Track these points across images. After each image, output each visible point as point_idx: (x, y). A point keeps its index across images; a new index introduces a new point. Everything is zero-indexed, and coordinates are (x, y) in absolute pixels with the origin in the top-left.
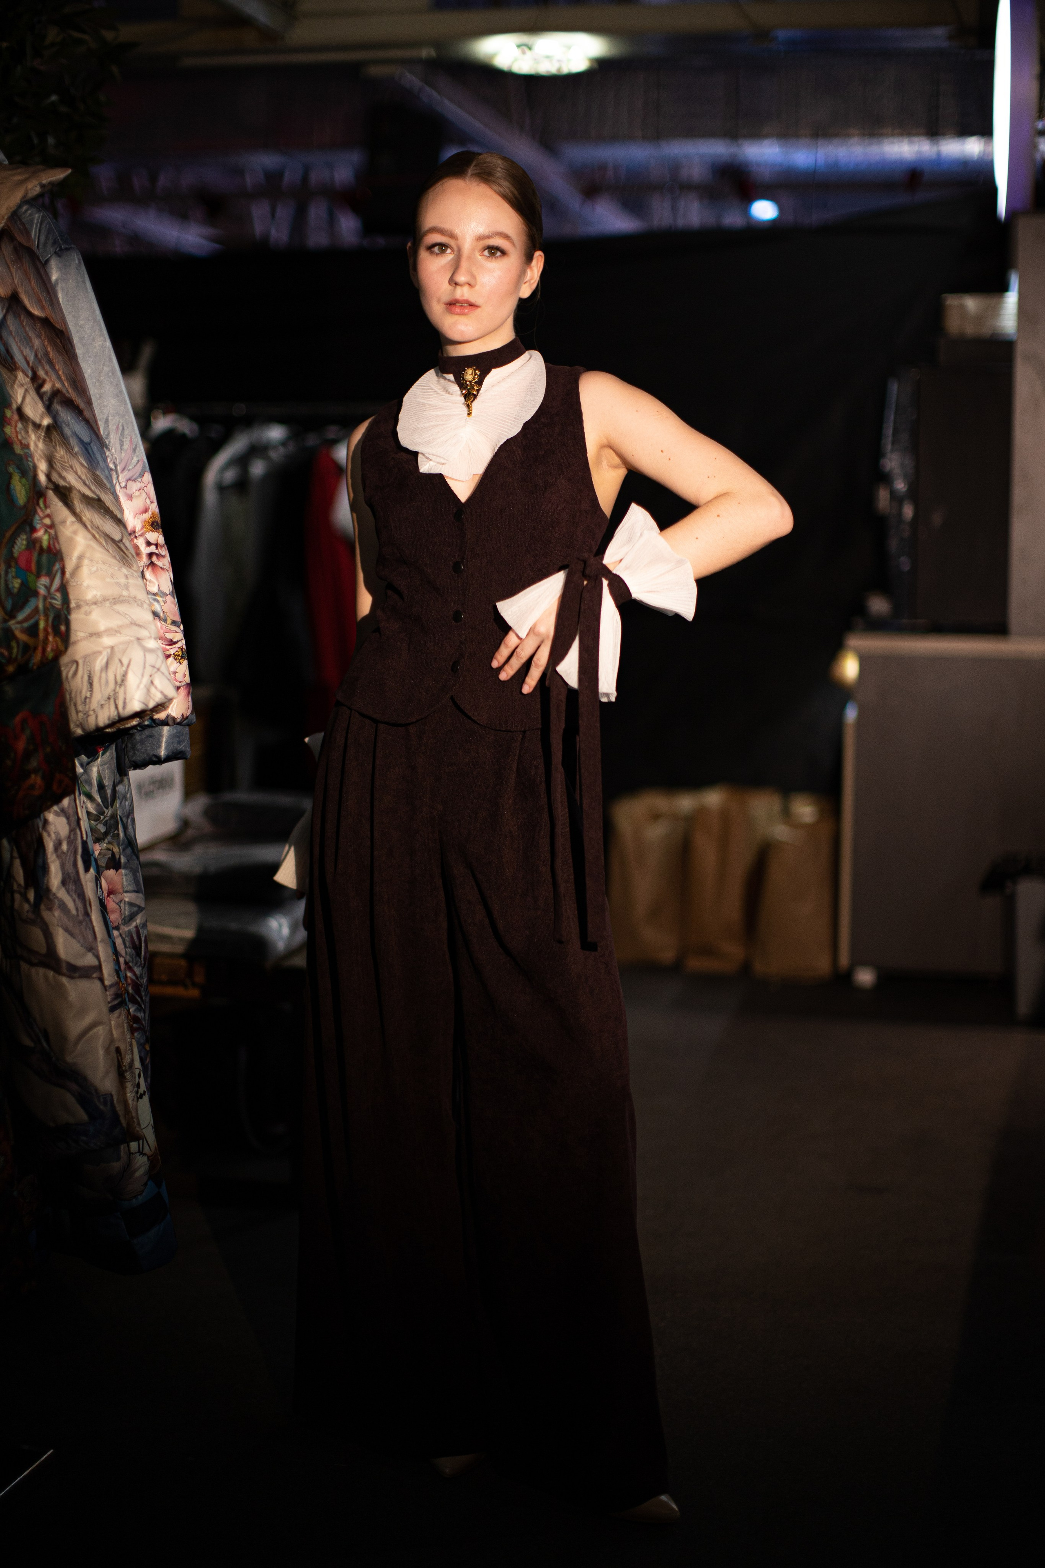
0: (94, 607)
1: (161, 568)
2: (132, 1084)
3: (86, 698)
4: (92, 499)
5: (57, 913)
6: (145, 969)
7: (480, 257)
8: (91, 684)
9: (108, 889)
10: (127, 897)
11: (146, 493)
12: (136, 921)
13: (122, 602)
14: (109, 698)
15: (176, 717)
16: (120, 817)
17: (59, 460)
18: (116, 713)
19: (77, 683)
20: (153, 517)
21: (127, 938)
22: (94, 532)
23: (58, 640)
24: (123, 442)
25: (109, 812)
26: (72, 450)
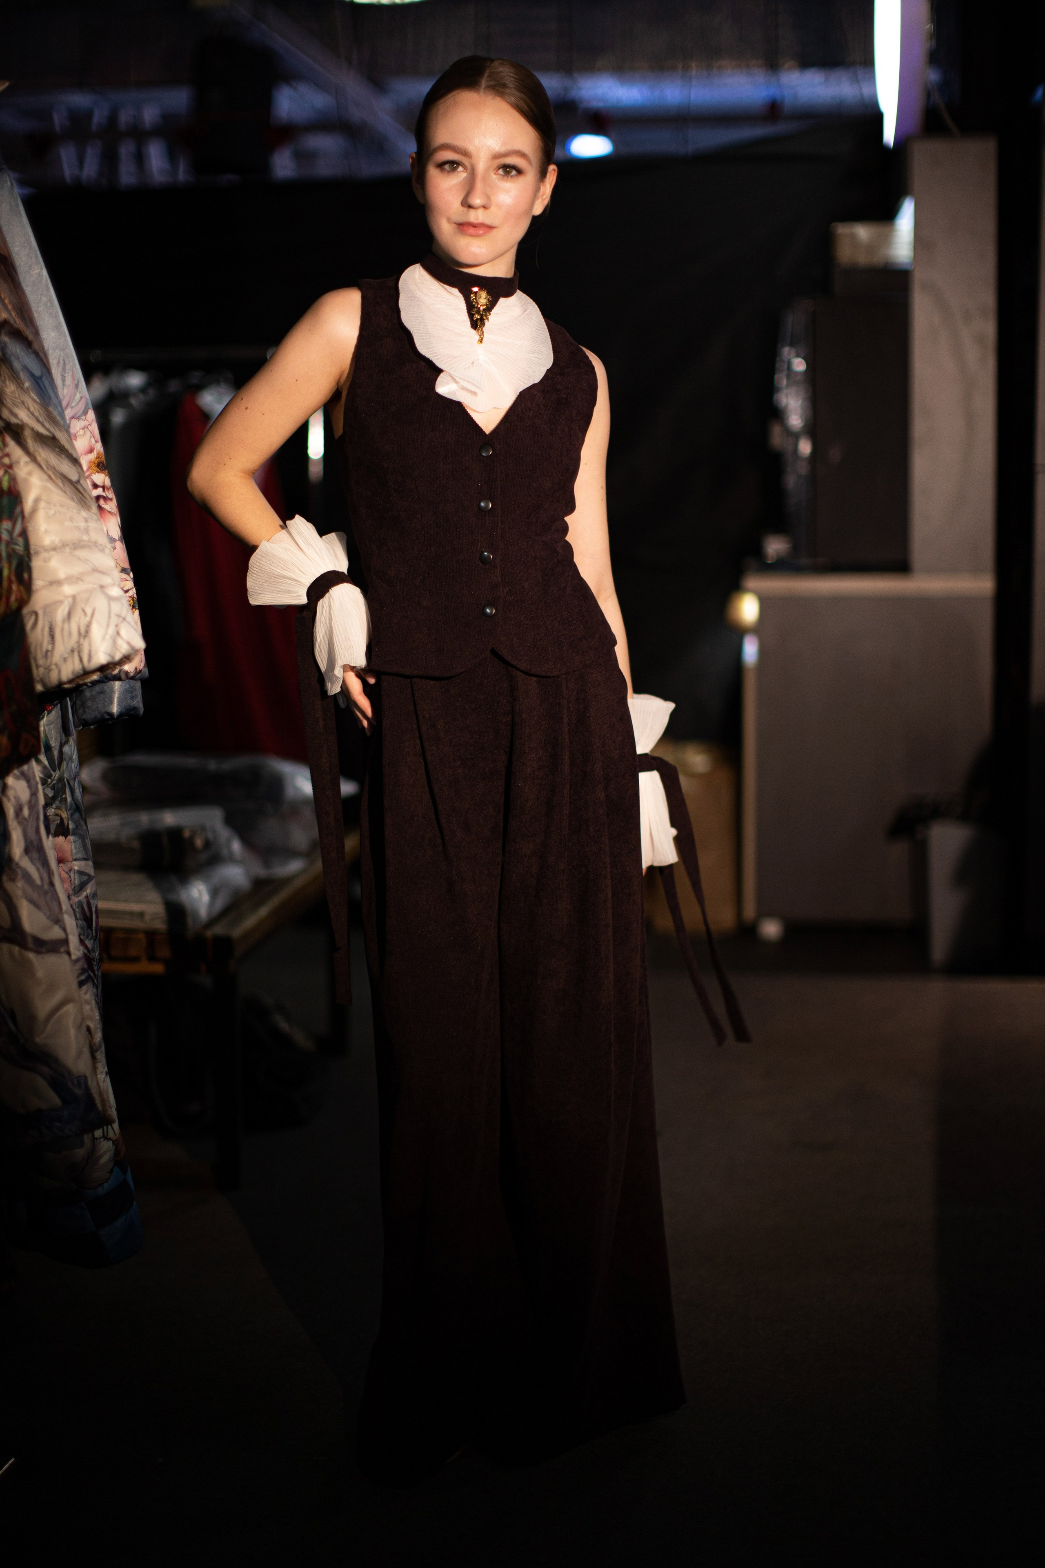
0: (53, 553)
1: (109, 512)
2: (102, 1065)
3: (47, 651)
4: (46, 437)
5: (20, 884)
6: (97, 942)
7: (494, 176)
8: (52, 636)
9: (58, 858)
10: (77, 866)
11: (91, 432)
12: (86, 890)
13: (83, 547)
14: (72, 651)
15: (129, 671)
16: (67, 780)
17: (12, 396)
18: (80, 667)
19: (37, 636)
20: (99, 457)
21: (77, 910)
22: (50, 473)
23: (22, 588)
24: (65, 377)
25: (57, 775)
26: (23, 384)
